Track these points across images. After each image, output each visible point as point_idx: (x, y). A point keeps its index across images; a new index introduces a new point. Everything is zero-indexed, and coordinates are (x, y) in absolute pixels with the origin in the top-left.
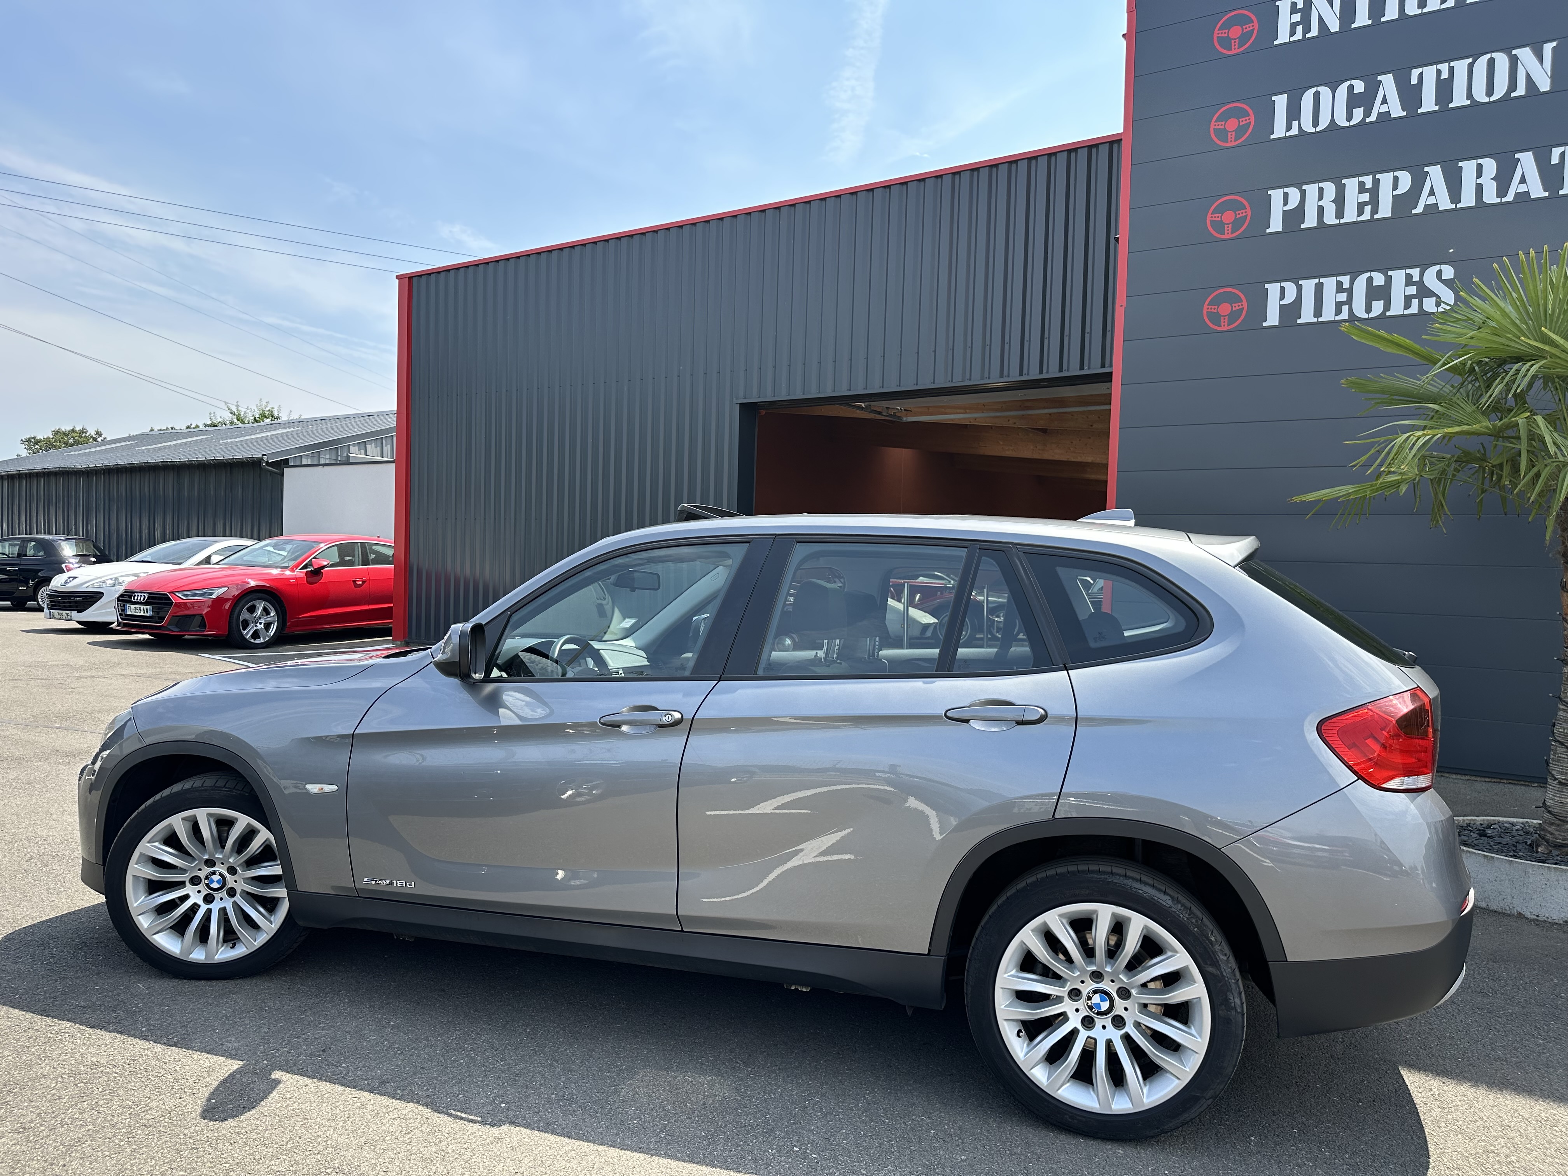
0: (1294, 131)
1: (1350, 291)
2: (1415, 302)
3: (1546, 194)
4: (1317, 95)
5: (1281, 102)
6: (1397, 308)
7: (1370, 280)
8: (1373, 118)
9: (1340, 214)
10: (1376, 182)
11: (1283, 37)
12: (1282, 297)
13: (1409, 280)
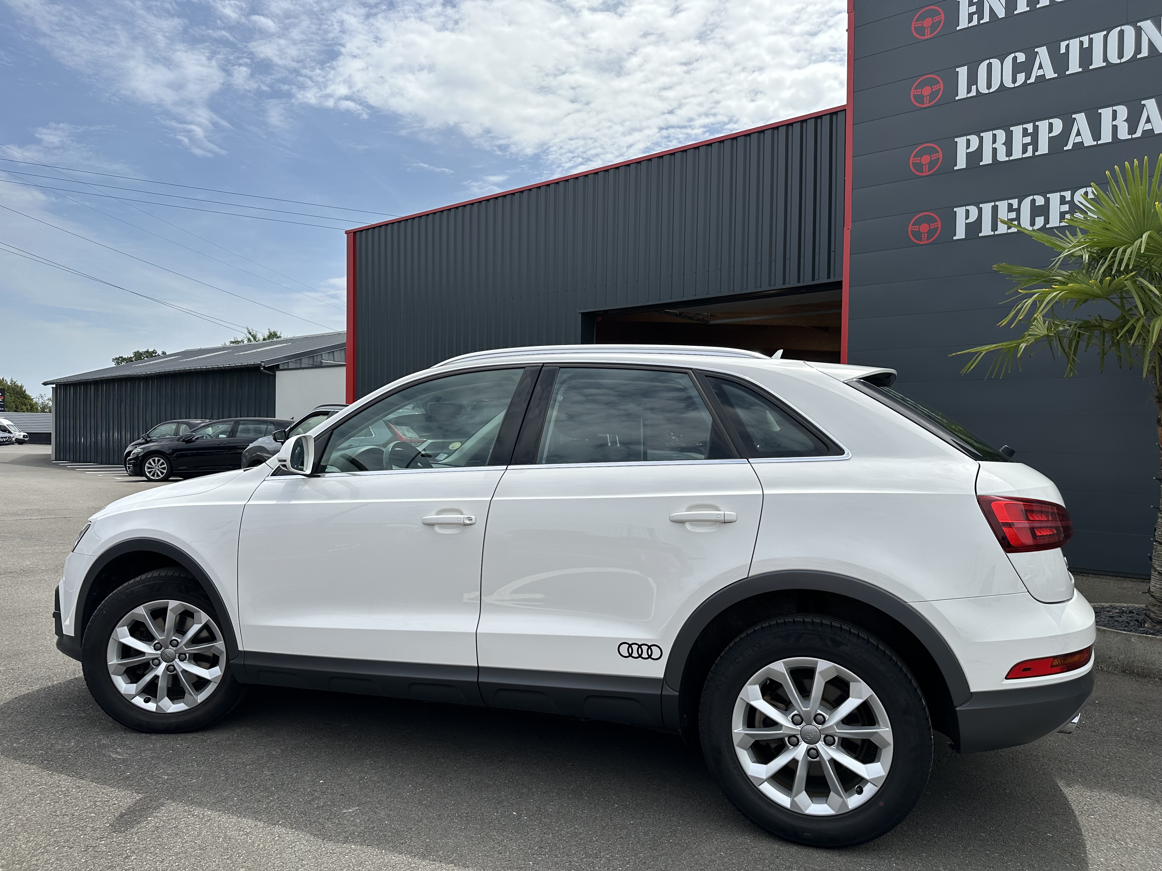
0: (973, 93)
1: (1018, 211)
2: (1068, 216)
4: (990, 66)
5: (963, 72)
6: (1054, 222)
7: (1033, 201)
8: (1032, 80)
9: (1009, 153)
10: (1036, 128)
11: (963, 24)
12: (967, 217)
13: (1063, 200)
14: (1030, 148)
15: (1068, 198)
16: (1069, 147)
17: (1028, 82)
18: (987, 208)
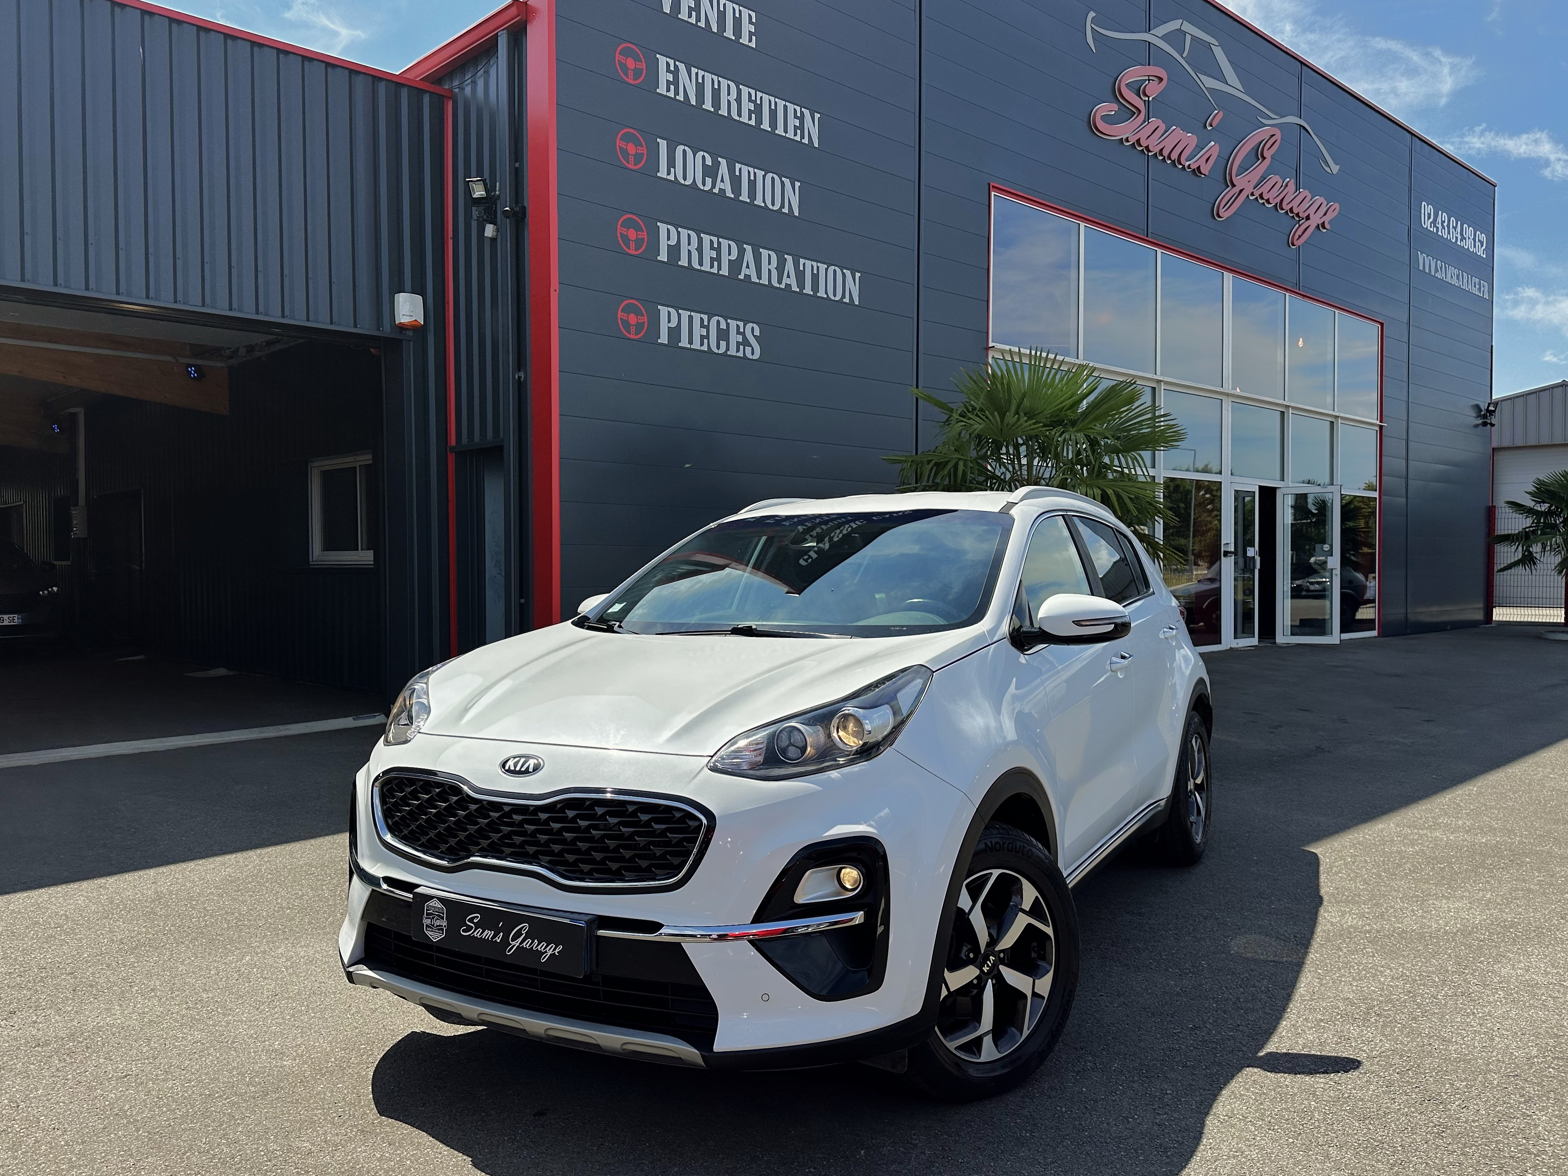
0: (671, 177)
1: (707, 328)
2: (741, 347)
3: (798, 290)
4: (684, 151)
5: (663, 144)
6: (732, 352)
7: (718, 322)
8: (716, 191)
9: (701, 263)
10: (719, 243)
11: (662, 90)
12: (669, 322)
13: (738, 333)
14: (716, 263)
15: (742, 330)
16: (741, 277)
17: (714, 191)
18: (685, 314)
